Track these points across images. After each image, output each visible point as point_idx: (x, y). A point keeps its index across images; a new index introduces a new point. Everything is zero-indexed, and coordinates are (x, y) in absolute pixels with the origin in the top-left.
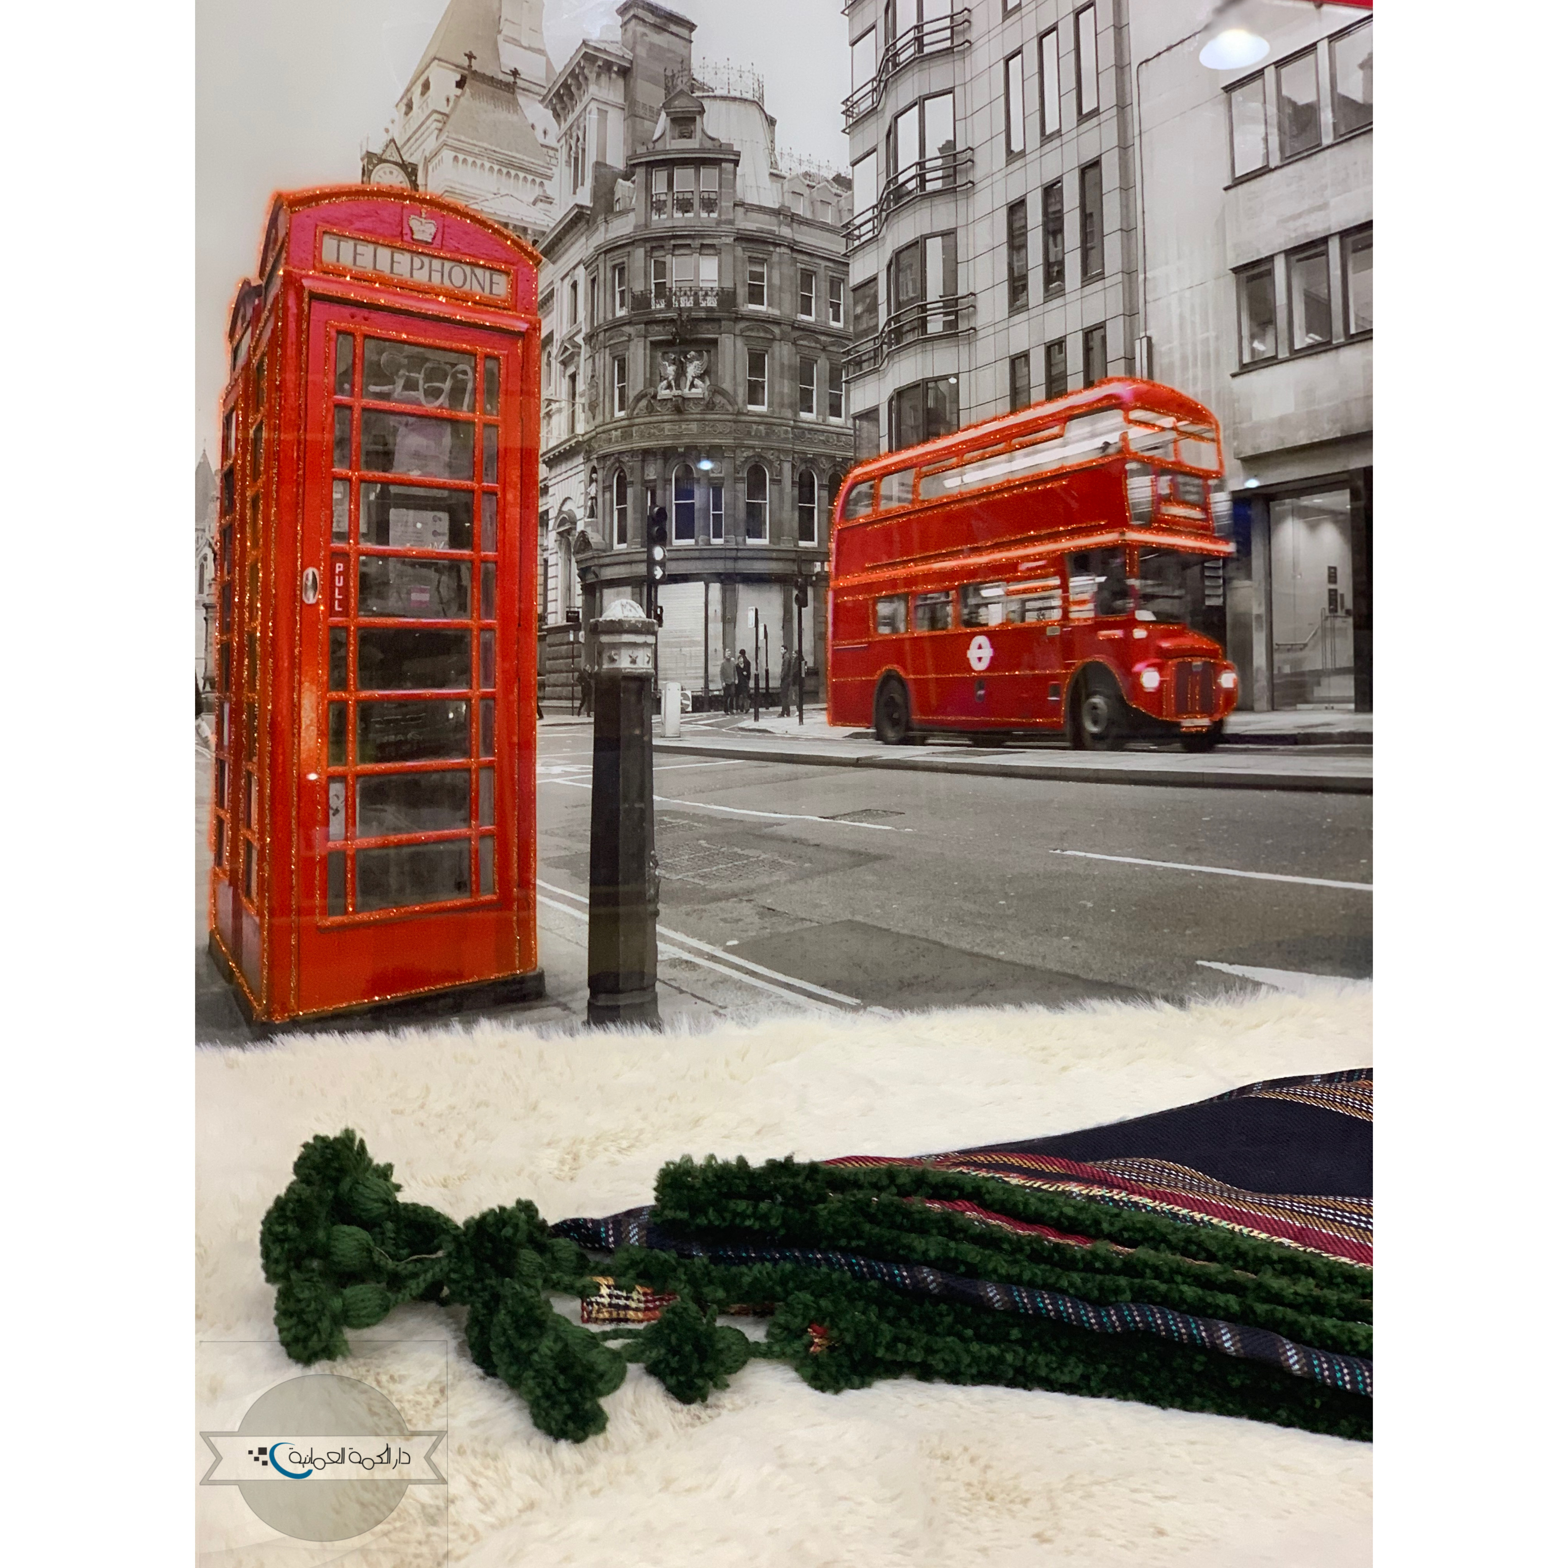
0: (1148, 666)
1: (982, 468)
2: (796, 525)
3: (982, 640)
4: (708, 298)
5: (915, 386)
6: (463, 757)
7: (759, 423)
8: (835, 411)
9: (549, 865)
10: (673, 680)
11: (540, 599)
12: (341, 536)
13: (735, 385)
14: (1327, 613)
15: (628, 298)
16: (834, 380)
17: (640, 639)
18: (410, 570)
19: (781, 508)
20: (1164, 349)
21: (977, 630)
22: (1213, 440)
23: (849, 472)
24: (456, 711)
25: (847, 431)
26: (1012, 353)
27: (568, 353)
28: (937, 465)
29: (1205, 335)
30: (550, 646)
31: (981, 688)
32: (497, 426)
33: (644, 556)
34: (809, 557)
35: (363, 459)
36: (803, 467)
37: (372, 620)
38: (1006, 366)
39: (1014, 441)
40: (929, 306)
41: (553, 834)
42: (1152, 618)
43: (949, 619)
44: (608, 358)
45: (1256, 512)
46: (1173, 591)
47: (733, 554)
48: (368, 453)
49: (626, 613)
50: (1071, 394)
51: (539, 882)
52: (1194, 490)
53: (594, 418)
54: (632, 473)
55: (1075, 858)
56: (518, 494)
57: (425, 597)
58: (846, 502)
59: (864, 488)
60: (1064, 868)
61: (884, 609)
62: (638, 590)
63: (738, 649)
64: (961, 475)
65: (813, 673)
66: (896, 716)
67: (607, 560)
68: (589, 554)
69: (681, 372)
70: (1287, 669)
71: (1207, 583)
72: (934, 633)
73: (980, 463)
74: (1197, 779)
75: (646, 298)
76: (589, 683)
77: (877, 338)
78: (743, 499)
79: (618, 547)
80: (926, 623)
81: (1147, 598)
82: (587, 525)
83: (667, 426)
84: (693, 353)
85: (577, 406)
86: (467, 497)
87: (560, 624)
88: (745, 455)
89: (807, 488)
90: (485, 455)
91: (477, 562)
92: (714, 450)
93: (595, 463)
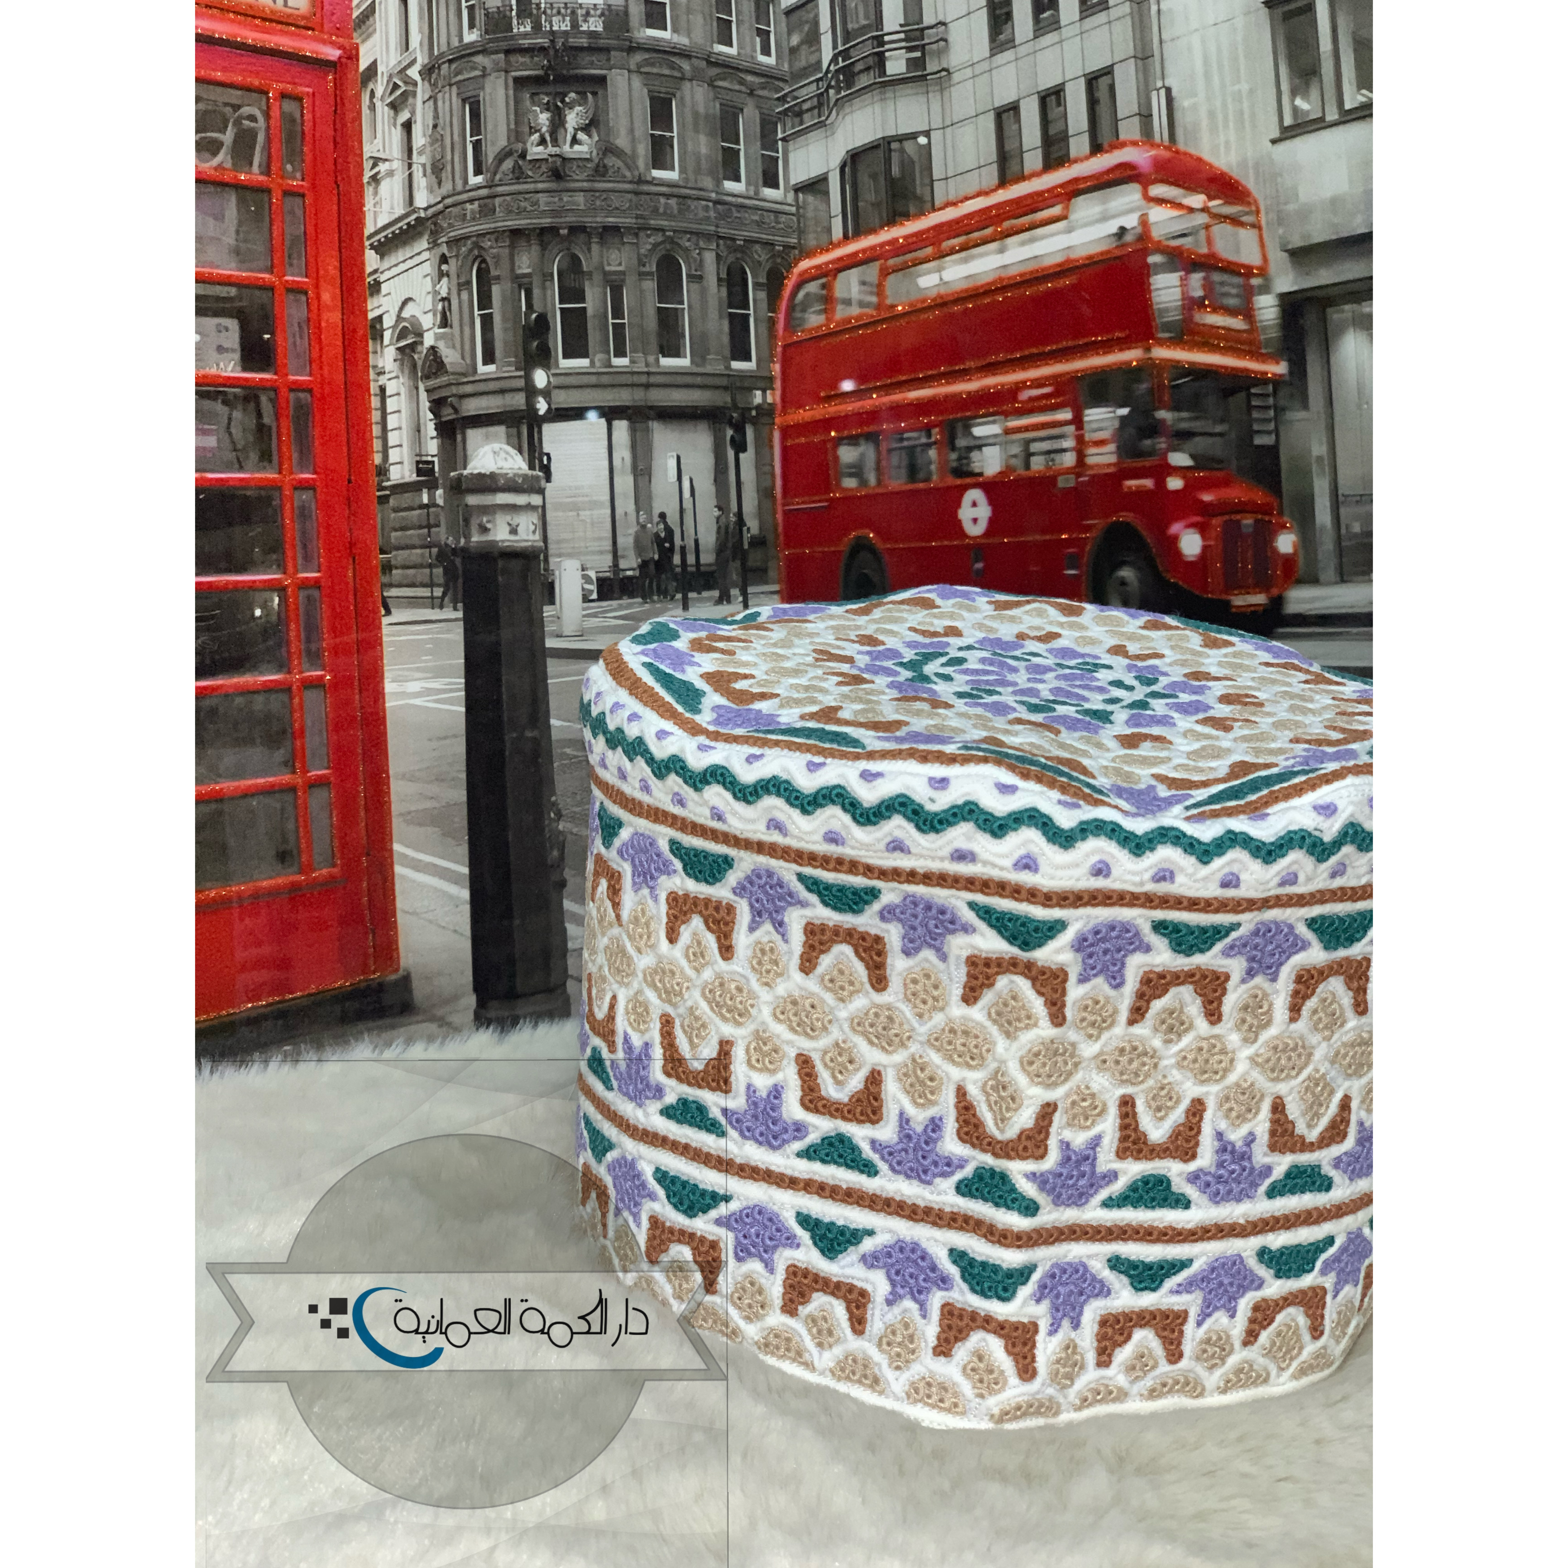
0: (1188, 526)
1: (966, 261)
2: (726, 339)
3: (975, 494)
4: (591, 20)
5: (872, 147)
6: (279, 671)
7: (668, 196)
8: (771, 180)
9: (409, 823)
10: (570, 556)
11: (377, 445)
13: (633, 140)
15: (479, 16)
16: (767, 138)
17: (521, 499)
19: (704, 316)
20: (1186, 103)
21: (968, 480)
22: (1253, 226)
23: (793, 266)
24: (265, 607)
25: (787, 208)
26: (997, 105)
27: (398, 92)
28: (909, 256)
29: (1236, 87)
30: (396, 510)
31: (978, 561)
32: (303, 196)
33: (521, 383)
34: (746, 384)
36: (731, 259)
38: (988, 123)
39: (1007, 224)
40: (886, 38)
41: (411, 777)
42: (1190, 463)
43: (933, 467)
44: (456, 102)
45: (1310, 319)
46: (1214, 426)
47: (643, 379)
49: (500, 464)
50: (1076, 161)
51: (397, 847)
52: (1234, 291)
53: (440, 184)
54: (497, 264)
56: (338, 291)
57: (211, 441)
58: (791, 308)
59: (813, 287)
61: (847, 454)
62: (514, 431)
63: (656, 512)
64: (939, 270)
65: (758, 542)
67: (469, 389)
68: (444, 379)
69: (558, 123)
70: (1357, 528)
71: (1255, 415)
72: (914, 486)
73: (963, 254)
75: (505, 16)
76: (453, 562)
77: (821, 79)
78: (652, 304)
79: (484, 370)
80: (903, 472)
81: (1182, 437)
82: (438, 337)
83: (543, 198)
84: (573, 95)
85: (414, 167)
86: (265, 296)
87: (407, 479)
88: (651, 240)
89: (738, 289)
90: (288, 237)
91: (284, 391)
92: (609, 233)
93: (444, 249)
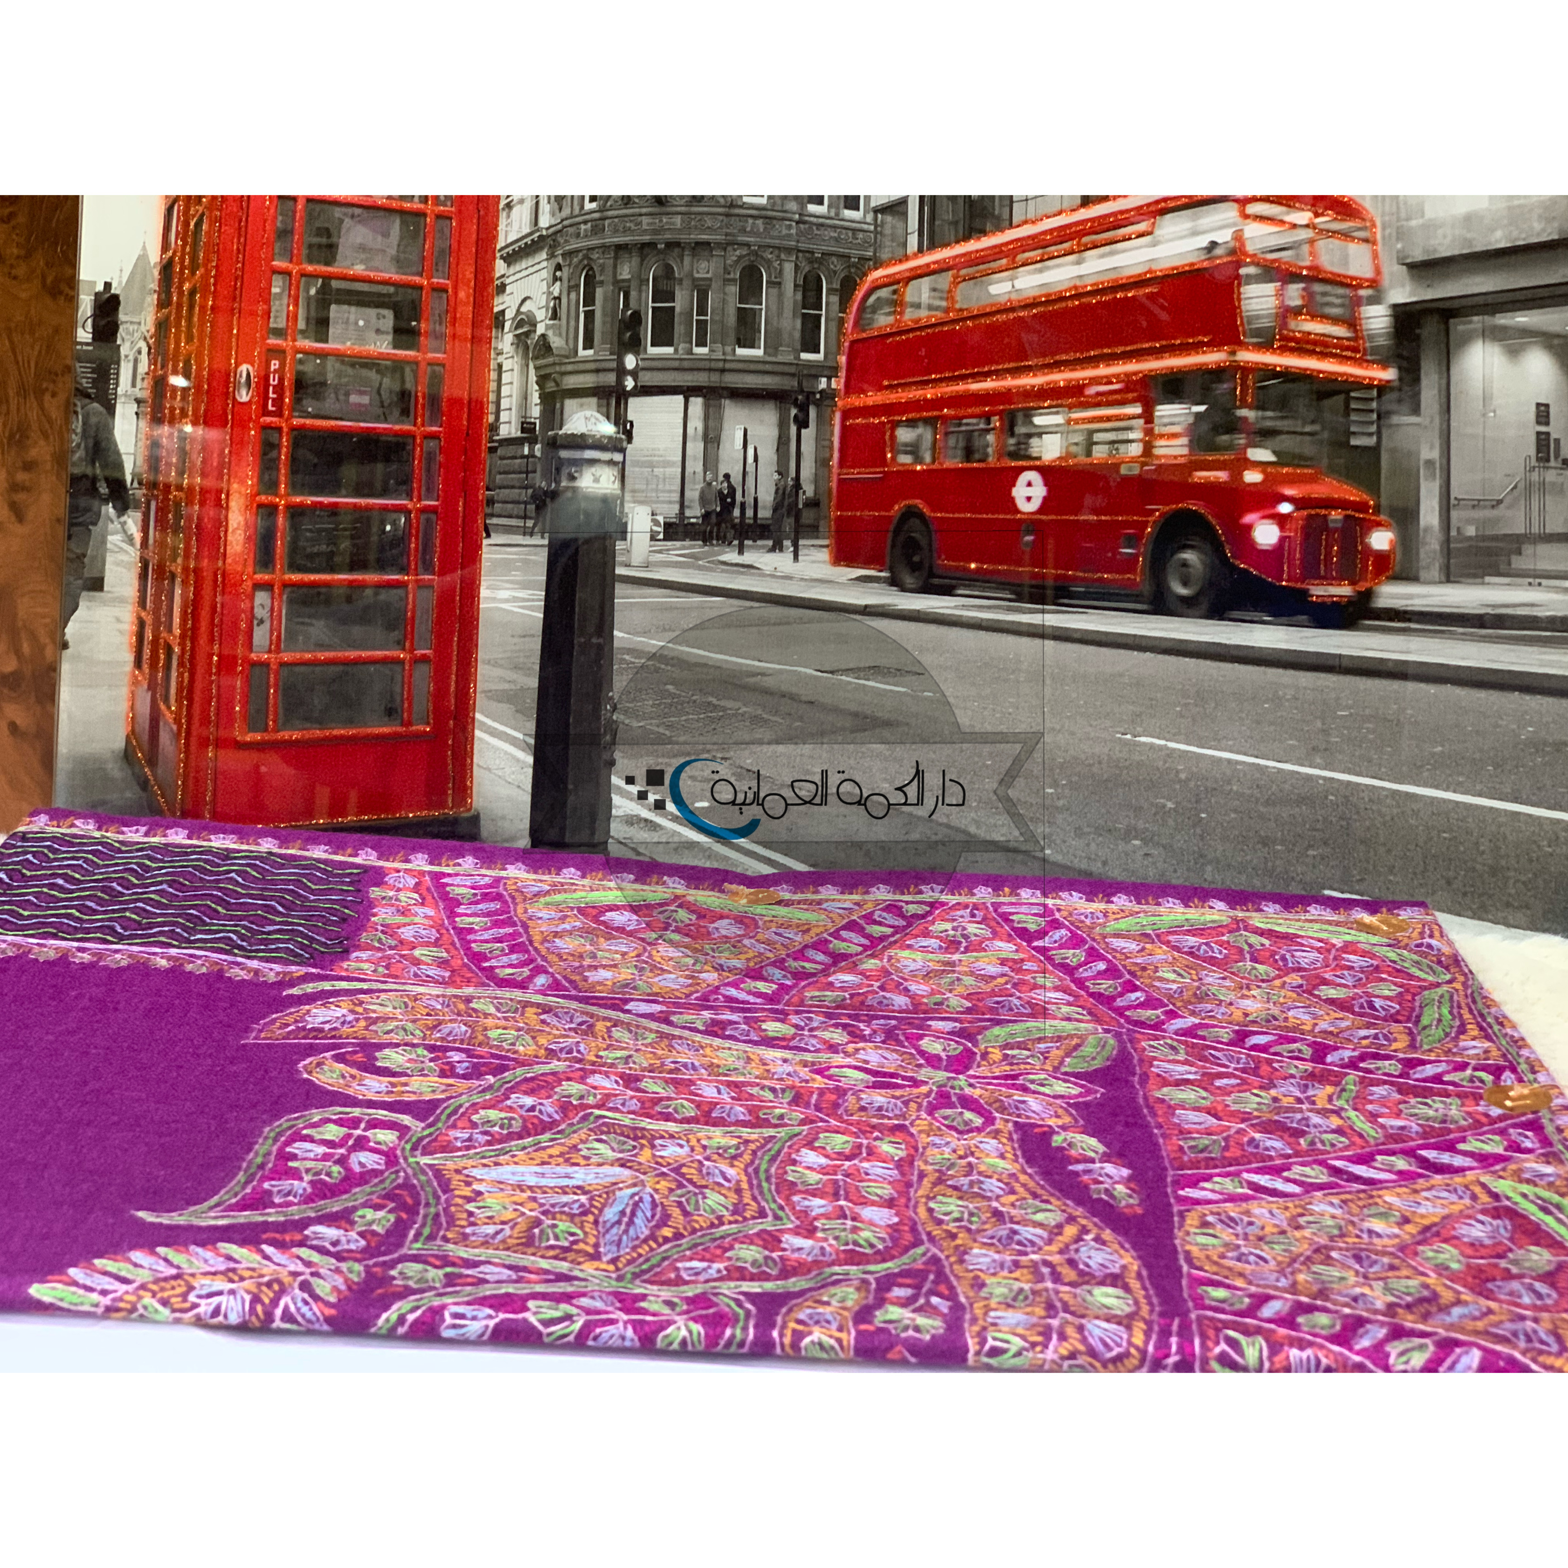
0: (1264, 517)
1: (1041, 271)
2: (797, 335)
3: (1032, 476)
6: (399, 573)
7: (755, 217)
8: (853, 203)
9: (489, 698)
10: (642, 503)
11: (492, 407)
12: (279, 333)
14: (1534, 463)
17: (606, 456)
18: (350, 371)
19: (780, 314)
21: (1026, 464)
22: (1366, 241)
23: (865, 275)
24: (394, 524)
25: (865, 227)
28: (981, 267)
30: (502, 458)
31: (1028, 533)
32: (452, 219)
33: (614, 365)
34: (813, 372)
35: (305, 251)
36: (809, 269)
37: (308, 422)
39: (1085, 239)
41: (495, 664)
42: (1273, 459)
43: (990, 450)
45: (1429, 330)
46: (1303, 426)
47: (720, 365)
48: (310, 246)
51: (478, 716)
52: (1338, 301)
53: (560, 209)
54: (602, 271)
55: (1152, 746)
56: (472, 291)
57: (365, 400)
58: (862, 309)
59: (884, 293)
60: (1136, 757)
61: (904, 435)
62: (604, 402)
64: (1013, 279)
65: (814, 503)
66: (916, 559)
67: (570, 368)
68: (550, 360)
70: (1471, 531)
71: (1354, 417)
72: (969, 465)
73: (1038, 266)
74: (1330, 662)
78: (733, 304)
79: (582, 353)
80: (959, 452)
81: (1264, 435)
82: (548, 327)
83: (645, 220)
85: (542, 197)
86: (415, 294)
87: (513, 435)
88: (738, 253)
89: (812, 294)
90: (436, 249)
91: (423, 365)
92: (701, 248)
93: (560, 260)
